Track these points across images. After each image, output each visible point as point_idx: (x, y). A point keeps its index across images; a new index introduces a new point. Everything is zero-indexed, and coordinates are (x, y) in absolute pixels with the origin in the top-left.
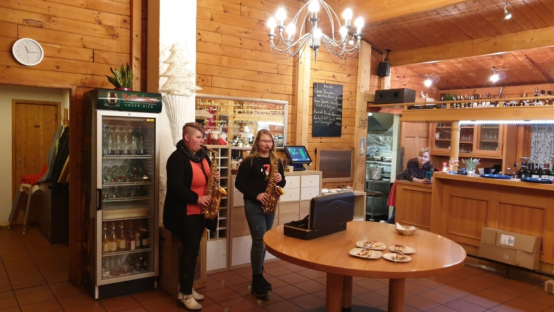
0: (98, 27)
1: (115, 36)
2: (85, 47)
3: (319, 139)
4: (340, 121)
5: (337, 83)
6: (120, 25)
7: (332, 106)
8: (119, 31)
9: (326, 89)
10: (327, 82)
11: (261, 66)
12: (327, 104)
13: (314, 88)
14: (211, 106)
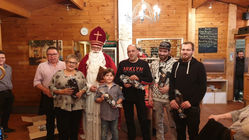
1: (110, 22)
3: (203, 54)
4: (217, 45)
5: (214, 27)
7: (211, 38)
8: (110, 20)
9: (206, 30)
10: (207, 27)
11: (169, 24)
12: (207, 37)
13: (199, 30)
14: (145, 43)
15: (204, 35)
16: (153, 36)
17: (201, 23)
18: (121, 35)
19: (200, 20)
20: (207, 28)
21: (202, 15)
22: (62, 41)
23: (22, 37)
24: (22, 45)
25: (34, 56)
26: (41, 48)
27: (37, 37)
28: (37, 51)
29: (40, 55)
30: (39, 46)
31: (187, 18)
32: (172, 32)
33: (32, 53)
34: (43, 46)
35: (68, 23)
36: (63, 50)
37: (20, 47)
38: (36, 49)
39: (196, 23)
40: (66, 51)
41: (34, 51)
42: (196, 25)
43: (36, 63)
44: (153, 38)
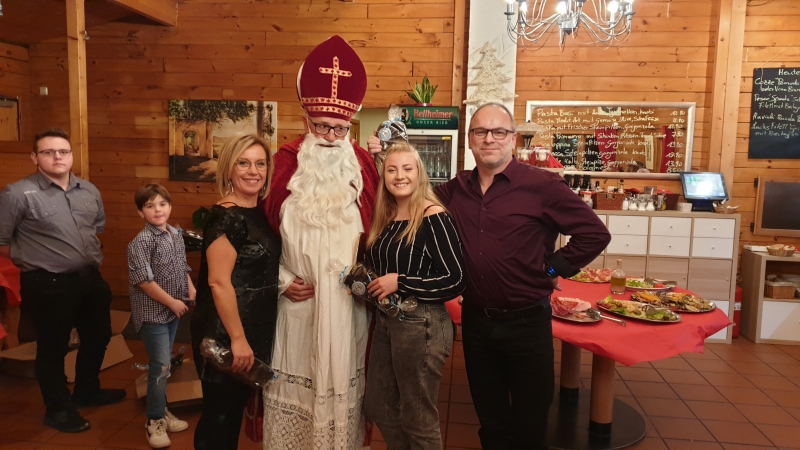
0: (418, 36)
1: (436, 43)
2: (404, 61)
3: (764, 163)
6: (442, 30)
8: (440, 37)
11: (645, 54)
12: (785, 102)
13: (754, 78)
14: (558, 117)
15: (774, 93)
16: (585, 94)
17: (765, 51)
18: (475, 88)
19: (761, 39)
20: (785, 69)
21: (769, 22)
22: (275, 105)
23: (149, 87)
24: (148, 114)
25: (185, 150)
26: (207, 125)
27: (196, 90)
28: (194, 135)
29: (202, 148)
30: (201, 118)
31: (714, 32)
32: (657, 82)
33: (178, 141)
34: (213, 118)
35: (299, 44)
36: (279, 136)
37: (142, 122)
38: (193, 128)
39: (744, 52)
40: (288, 137)
41: (186, 136)
42: (744, 57)
43: (191, 173)
44: (587, 99)
